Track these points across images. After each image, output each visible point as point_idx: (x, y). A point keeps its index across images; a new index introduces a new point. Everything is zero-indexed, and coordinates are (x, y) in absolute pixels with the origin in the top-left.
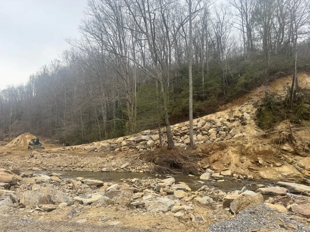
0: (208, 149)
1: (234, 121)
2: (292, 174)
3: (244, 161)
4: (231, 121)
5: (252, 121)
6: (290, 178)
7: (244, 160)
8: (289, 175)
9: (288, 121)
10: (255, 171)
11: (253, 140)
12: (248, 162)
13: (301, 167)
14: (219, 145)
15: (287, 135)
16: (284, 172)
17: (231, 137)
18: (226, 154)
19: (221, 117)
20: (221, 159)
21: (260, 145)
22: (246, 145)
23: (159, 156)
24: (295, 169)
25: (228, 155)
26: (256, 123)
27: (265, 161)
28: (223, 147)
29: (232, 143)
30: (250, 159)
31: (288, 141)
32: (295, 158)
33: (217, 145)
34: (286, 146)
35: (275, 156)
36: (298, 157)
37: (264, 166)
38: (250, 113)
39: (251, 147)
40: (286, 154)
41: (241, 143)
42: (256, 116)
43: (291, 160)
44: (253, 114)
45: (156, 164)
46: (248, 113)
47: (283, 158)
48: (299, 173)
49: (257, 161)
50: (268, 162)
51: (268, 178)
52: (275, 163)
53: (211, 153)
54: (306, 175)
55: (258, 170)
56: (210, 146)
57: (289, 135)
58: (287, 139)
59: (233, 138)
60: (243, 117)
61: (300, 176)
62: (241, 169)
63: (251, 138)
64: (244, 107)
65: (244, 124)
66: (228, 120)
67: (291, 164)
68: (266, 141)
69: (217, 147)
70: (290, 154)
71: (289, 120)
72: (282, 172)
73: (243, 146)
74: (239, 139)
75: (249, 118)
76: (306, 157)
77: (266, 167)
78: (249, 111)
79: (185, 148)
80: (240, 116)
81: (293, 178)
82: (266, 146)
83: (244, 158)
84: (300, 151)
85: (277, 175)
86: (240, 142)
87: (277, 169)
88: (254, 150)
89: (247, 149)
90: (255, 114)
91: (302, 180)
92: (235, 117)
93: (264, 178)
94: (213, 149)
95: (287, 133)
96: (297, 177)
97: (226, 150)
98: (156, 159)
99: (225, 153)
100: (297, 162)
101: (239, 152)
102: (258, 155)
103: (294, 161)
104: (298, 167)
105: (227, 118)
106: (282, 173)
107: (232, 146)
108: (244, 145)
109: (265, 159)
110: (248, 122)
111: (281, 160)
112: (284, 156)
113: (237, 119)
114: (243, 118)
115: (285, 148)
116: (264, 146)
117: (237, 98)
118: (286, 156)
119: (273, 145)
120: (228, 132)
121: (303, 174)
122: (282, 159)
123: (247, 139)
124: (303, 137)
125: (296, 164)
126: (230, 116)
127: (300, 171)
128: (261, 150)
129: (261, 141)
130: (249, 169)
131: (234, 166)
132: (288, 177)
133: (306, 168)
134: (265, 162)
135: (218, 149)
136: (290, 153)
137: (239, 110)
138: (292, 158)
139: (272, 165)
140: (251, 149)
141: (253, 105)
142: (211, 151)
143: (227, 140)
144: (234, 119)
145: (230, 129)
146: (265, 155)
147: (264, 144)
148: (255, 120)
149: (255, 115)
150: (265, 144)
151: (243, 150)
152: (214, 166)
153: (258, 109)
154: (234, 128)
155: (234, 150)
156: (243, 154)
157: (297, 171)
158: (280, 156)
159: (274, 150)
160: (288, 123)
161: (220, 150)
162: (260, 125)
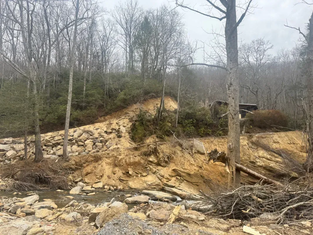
0: (82, 161)
1: (111, 133)
2: (154, 183)
3: (116, 172)
4: (108, 133)
5: (127, 134)
6: (152, 187)
7: (116, 171)
8: (151, 184)
9: (154, 136)
10: (125, 182)
11: (126, 152)
12: (119, 173)
13: (161, 176)
14: (95, 157)
15: (153, 148)
16: (149, 181)
17: (107, 149)
18: (100, 166)
19: (99, 129)
20: (95, 171)
21: (131, 156)
22: (119, 157)
23: (21, 170)
24: (157, 178)
25: (102, 166)
26: (130, 136)
27: (134, 172)
28: (97, 159)
29: (107, 154)
30: (121, 170)
31: (153, 153)
32: (157, 169)
33: (92, 157)
34: (152, 158)
35: (143, 167)
36: (159, 168)
37: (133, 176)
38: (125, 127)
39: (124, 158)
40: (151, 165)
41: (115, 154)
42: (131, 130)
43: (154, 170)
44: (128, 128)
45: (16, 180)
46: (124, 127)
47: (148, 168)
48: (159, 181)
49: (127, 172)
50: (137, 172)
51: (135, 188)
52: (142, 173)
53: (85, 165)
54: (165, 183)
55: (127, 181)
56: (84, 157)
57: (155, 148)
58: (152, 151)
59: (108, 150)
60: (119, 130)
61: (160, 184)
62: (112, 180)
63: (124, 150)
64: (122, 120)
65: (119, 137)
66: (106, 132)
67: (154, 174)
68: (137, 153)
69: (92, 159)
70: (154, 165)
71: (156, 135)
72: (147, 181)
73: (117, 158)
74: (113, 151)
75: (124, 131)
76: (165, 167)
77: (135, 177)
78: (125, 125)
79: (57, 161)
80: (117, 129)
81: (154, 187)
82: (136, 158)
83: (117, 169)
84: (161, 162)
85: (143, 184)
86: (114, 153)
87: (143, 178)
88: (126, 162)
89: (120, 161)
90: (130, 128)
91: (161, 188)
92: (113, 129)
93: (132, 187)
94: (87, 162)
95: (153, 146)
96: (158, 185)
97: (100, 162)
98: (17, 173)
99: (99, 164)
100: (159, 172)
101: (112, 163)
102: (129, 166)
103: (157, 171)
104: (159, 176)
105: (105, 129)
106: (147, 183)
107: (106, 157)
108: (117, 157)
109: (134, 169)
110: (123, 135)
111: (147, 170)
112: (149, 167)
113: (114, 131)
114: (119, 131)
115: (151, 159)
116: (134, 157)
117: (116, 112)
118: (151, 167)
119: (141, 157)
120: (104, 144)
121: (162, 182)
122: (148, 169)
123: (121, 151)
124: (165, 150)
125: (158, 174)
126: (107, 128)
127: (160, 180)
128: (132, 161)
129: (133, 152)
130: (120, 180)
131: (107, 177)
132: (151, 186)
133: (165, 177)
134: (134, 173)
135: (92, 161)
136: (154, 163)
137: (117, 123)
138: (155, 168)
139: (139, 175)
140: (124, 161)
141: (129, 119)
142: (86, 163)
143: (102, 151)
144: (111, 131)
145: (107, 141)
146: (134, 166)
147: (135, 156)
148: (129, 133)
149: (130, 129)
150: (136, 156)
151: (116, 162)
152: (87, 179)
153: (133, 124)
154: (110, 140)
155: (108, 162)
156: (116, 166)
157: (158, 179)
158: (146, 166)
159: (142, 161)
160: (155, 137)
161: (94, 162)
162: (133, 139)
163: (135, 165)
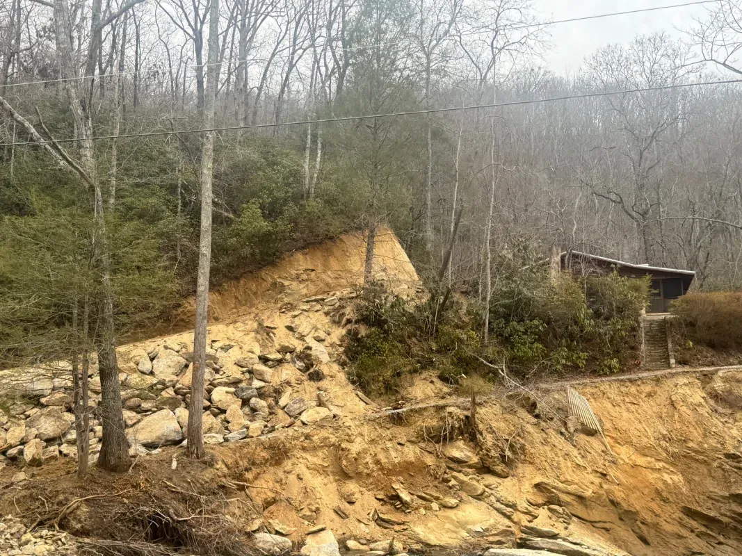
0: (241, 463)
1: (281, 362)
2: (494, 526)
3: (356, 496)
4: (271, 363)
5: (337, 367)
6: (492, 539)
7: (353, 494)
8: (486, 530)
10: (397, 527)
11: (366, 430)
12: (367, 501)
13: (507, 506)
14: (271, 447)
15: (462, 416)
16: (474, 523)
17: (289, 420)
18: (292, 477)
20: (284, 493)
21: (389, 445)
22: (349, 447)
24: (495, 512)
25: (301, 479)
27: (412, 494)
28: (278, 454)
29: (303, 438)
30: (369, 490)
31: (462, 433)
32: (487, 483)
33: (264, 448)
34: (461, 449)
35: (436, 478)
36: (490, 479)
37: (416, 509)
38: (323, 340)
39: (365, 451)
40: (460, 472)
41: (333, 439)
42: (345, 351)
43: (480, 488)
44: (332, 345)
46: (318, 341)
47: (453, 482)
48: (507, 522)
49: (393, 496)
50: (424, 495)
52: (441, 497)
53: (250, 475)
54: (525, 527)
55: (404, 523)
56: (245, 450)
57: (467, 416)
58: (459, 428)
59: (298, 423)
60: (309, 352)
61: (511, 529)
62: (357, 523)
63: (357, 423)
64: (302, 317)
65: (317, 377)
66: (262, 360)
67: (479, 499)
69: (266, 455)
70: (470, 470)
71: (436, 373)
72: (467, 523)
73: (343, 450)
74: (323, 427)
75: (325, 358)
76: (507, 477)
77: (423, 511)
78: (322, 335)
79: (174, 464)
80: (298, 350)
81: (498, 538)
82: (405, 448)
83: (352, 487)
84: (493, 462)
85: (456, 532)
86: (327, 435)
87: (450, 513)
88: (378, 462)
89: (356, 459)
90: (340, 346)
91: (518, 540)
92: (283, 350)
94: (253, 464)
95: (459, 411)
96: (505, 533)
97: (288, 464)
99: (289, 473)
100: (493, 492)
101: (330, 469)
102: (393, 475)
103: (487, 489)
104: (498, 505)
105: (258, 350)
106: (469, 527)
107: (304, 449)
108: (343, 446)
109: (411, 487)
110: (325, 369)
111: (450, 488)
112: (455, 478)
113: (289, 356)
114: (310, 355)
115: (456, 454)
116: (399, 447)
118: (461, 476)
119: (422, 445)
120: (273, 403)
121: (515, 523)
122: (454, 486)
123: (349, 427)
124: (495, 424)
125: (493, 499)
126: (264, 345)
127: (509, 517)
128: (396, 461)
130: (378, 522)
131: (333, 515)
132: (487, 536)
133: (519, 508)
134: (416, 497)
135: (267, 460)
136: (470, 467)
137: (289, 328)
138: (478, 481)
139: (435, 506)
140: (369, 459)
141: (327, 314)
143: (283, 427)
146: (406, 476)
147: (400, 444)
148: (343, 365)
149: (341, 349)
150: (402, 442)
151: (344, 462)
152: (277, 521)
153: (349, 332)
154: (290, 389)
155: (315, 464)
156: (344, 475)
157: (501, 515)
158: (446, 476)
159: (430, 460)
161: (271, 465)
162: (361, 383)
163: (409, 470)
